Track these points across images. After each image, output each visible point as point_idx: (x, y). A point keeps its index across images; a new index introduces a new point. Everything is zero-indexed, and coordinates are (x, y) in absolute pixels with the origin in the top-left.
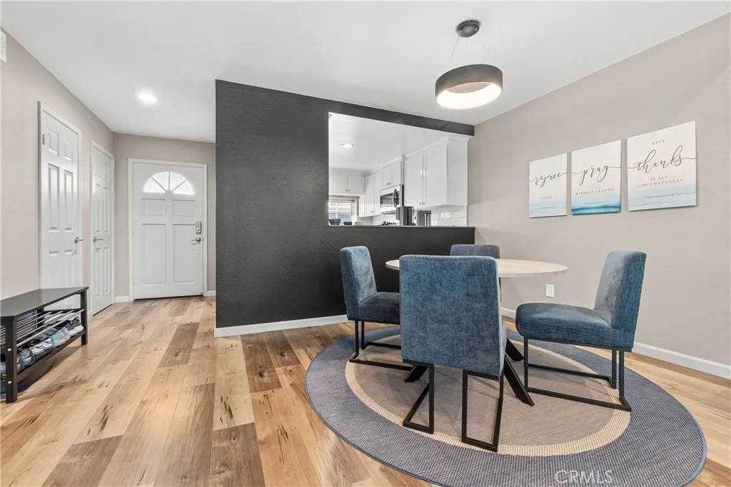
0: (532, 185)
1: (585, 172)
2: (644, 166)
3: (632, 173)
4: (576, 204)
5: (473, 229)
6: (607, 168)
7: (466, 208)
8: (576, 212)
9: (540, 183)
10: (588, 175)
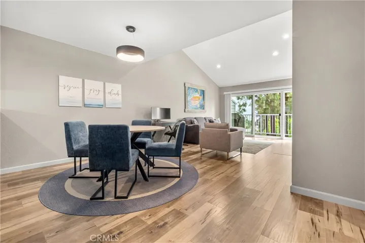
0: (61, 88)
1: (91, 90)
2: (110, 93)
3: (107, 95)
6: (99, 91)
8: (86, 106)
9: (67, 88)
10: (92, 91)
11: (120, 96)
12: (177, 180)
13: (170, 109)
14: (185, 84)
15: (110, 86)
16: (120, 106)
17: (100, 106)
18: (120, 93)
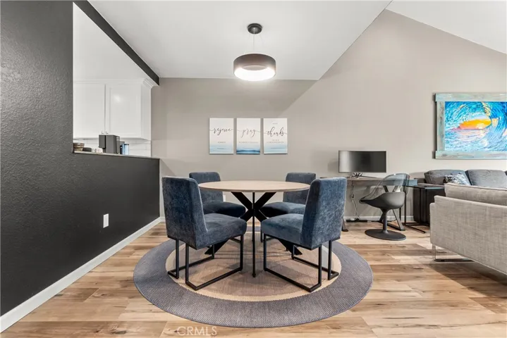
0: (211, 133)
1: (244, 131)
2: (270, 133)
3: (265, 136)
4: (240, 147)
5: (158, 160)
6: (255, 131)
7: (150, 142)
8: (238, 152)
9: (217, 132)
10: (245, 133)
11: (286, 136)
12: (302, 293)
13: (385, 152)
14: (434, 97)
15: (269, 123)
16: (285, 151)
17: (256, 153)
18: (285, 131)
